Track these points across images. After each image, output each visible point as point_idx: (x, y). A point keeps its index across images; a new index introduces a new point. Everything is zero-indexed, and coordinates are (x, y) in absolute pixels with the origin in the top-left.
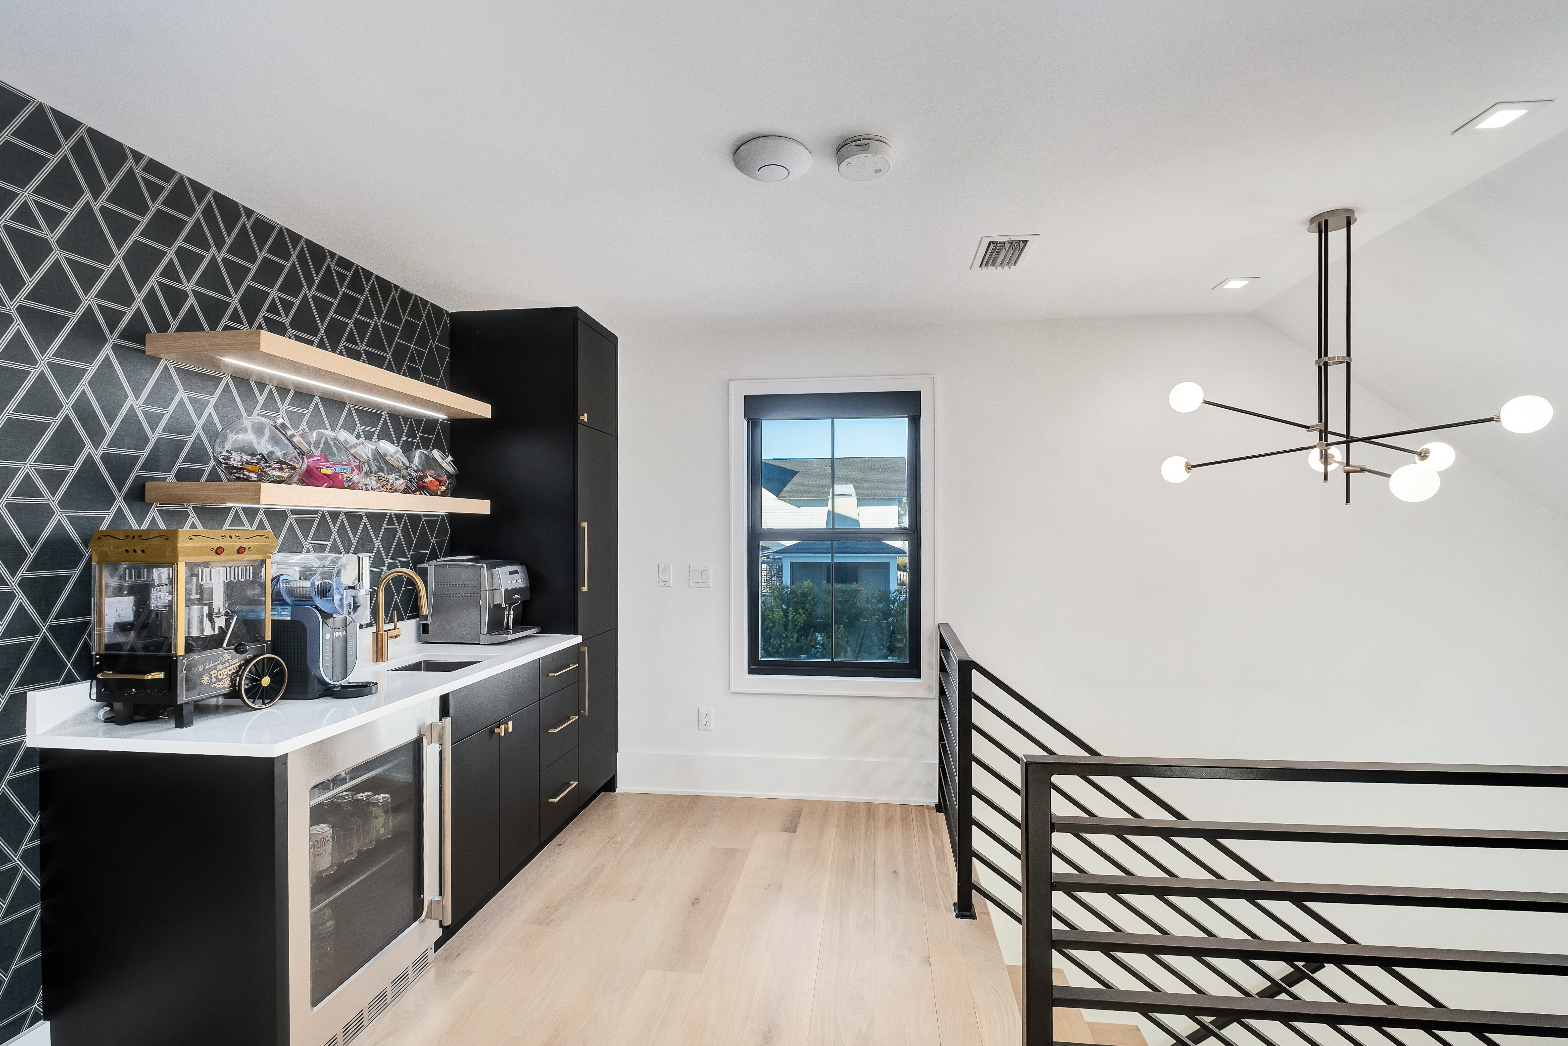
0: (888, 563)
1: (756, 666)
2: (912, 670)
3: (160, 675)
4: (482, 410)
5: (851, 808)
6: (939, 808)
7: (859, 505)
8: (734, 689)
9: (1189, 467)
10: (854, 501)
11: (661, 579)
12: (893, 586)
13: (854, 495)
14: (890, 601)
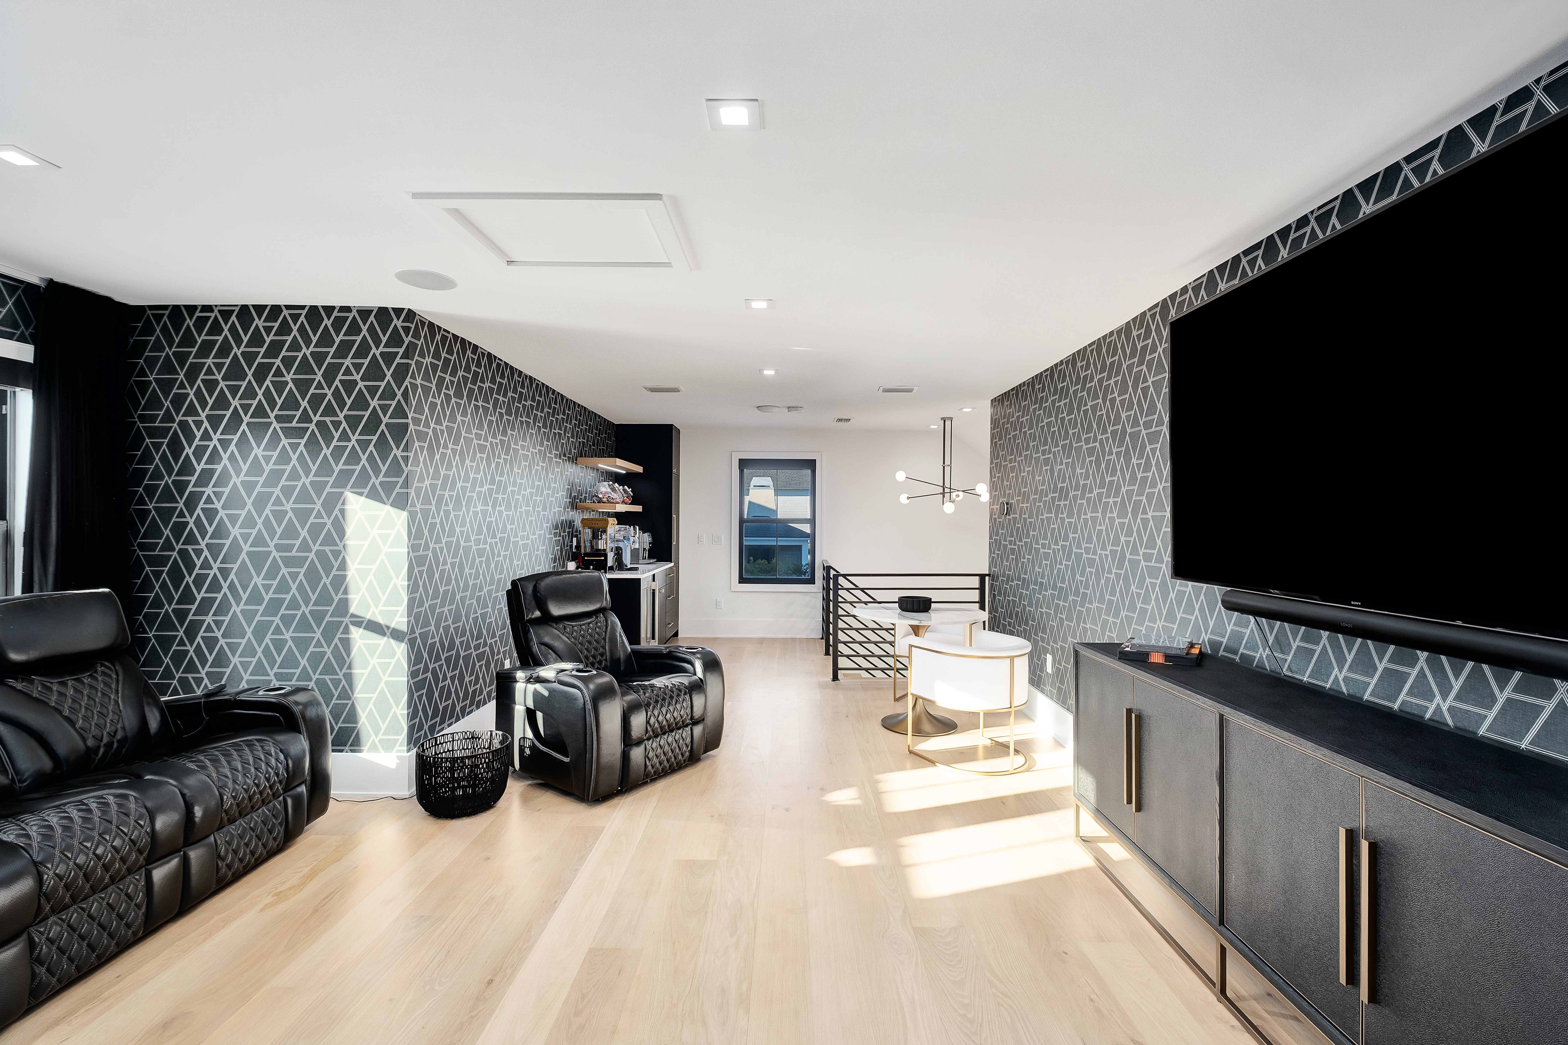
0: (801, 546)
1: (742, 580)
2: (812, 581)
3: (603, 558)
4: (639, 469)
5: (785, 640)
6: (822, 638)
7: (776, 494)
8: (732, 590)
9: (908, 498)
10: (771, 492)
11: (699, 540)
12: (804, 563)
13: (772, 486)
14: (802, 573)
